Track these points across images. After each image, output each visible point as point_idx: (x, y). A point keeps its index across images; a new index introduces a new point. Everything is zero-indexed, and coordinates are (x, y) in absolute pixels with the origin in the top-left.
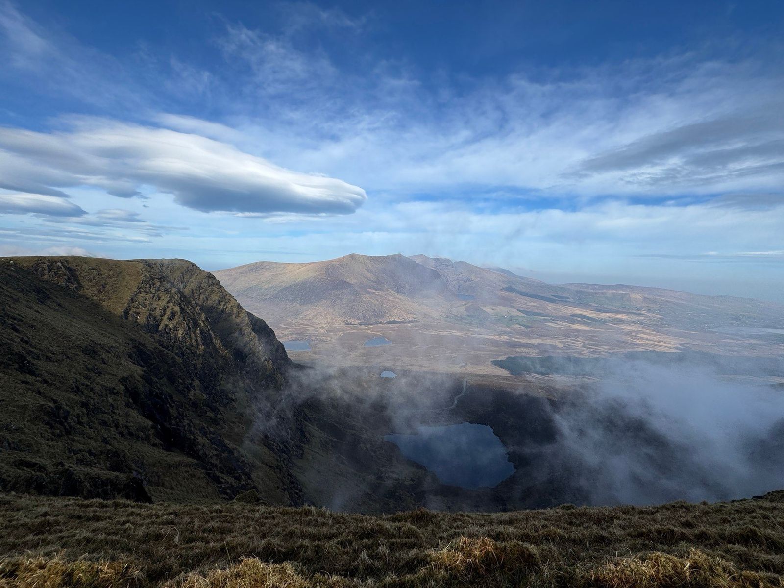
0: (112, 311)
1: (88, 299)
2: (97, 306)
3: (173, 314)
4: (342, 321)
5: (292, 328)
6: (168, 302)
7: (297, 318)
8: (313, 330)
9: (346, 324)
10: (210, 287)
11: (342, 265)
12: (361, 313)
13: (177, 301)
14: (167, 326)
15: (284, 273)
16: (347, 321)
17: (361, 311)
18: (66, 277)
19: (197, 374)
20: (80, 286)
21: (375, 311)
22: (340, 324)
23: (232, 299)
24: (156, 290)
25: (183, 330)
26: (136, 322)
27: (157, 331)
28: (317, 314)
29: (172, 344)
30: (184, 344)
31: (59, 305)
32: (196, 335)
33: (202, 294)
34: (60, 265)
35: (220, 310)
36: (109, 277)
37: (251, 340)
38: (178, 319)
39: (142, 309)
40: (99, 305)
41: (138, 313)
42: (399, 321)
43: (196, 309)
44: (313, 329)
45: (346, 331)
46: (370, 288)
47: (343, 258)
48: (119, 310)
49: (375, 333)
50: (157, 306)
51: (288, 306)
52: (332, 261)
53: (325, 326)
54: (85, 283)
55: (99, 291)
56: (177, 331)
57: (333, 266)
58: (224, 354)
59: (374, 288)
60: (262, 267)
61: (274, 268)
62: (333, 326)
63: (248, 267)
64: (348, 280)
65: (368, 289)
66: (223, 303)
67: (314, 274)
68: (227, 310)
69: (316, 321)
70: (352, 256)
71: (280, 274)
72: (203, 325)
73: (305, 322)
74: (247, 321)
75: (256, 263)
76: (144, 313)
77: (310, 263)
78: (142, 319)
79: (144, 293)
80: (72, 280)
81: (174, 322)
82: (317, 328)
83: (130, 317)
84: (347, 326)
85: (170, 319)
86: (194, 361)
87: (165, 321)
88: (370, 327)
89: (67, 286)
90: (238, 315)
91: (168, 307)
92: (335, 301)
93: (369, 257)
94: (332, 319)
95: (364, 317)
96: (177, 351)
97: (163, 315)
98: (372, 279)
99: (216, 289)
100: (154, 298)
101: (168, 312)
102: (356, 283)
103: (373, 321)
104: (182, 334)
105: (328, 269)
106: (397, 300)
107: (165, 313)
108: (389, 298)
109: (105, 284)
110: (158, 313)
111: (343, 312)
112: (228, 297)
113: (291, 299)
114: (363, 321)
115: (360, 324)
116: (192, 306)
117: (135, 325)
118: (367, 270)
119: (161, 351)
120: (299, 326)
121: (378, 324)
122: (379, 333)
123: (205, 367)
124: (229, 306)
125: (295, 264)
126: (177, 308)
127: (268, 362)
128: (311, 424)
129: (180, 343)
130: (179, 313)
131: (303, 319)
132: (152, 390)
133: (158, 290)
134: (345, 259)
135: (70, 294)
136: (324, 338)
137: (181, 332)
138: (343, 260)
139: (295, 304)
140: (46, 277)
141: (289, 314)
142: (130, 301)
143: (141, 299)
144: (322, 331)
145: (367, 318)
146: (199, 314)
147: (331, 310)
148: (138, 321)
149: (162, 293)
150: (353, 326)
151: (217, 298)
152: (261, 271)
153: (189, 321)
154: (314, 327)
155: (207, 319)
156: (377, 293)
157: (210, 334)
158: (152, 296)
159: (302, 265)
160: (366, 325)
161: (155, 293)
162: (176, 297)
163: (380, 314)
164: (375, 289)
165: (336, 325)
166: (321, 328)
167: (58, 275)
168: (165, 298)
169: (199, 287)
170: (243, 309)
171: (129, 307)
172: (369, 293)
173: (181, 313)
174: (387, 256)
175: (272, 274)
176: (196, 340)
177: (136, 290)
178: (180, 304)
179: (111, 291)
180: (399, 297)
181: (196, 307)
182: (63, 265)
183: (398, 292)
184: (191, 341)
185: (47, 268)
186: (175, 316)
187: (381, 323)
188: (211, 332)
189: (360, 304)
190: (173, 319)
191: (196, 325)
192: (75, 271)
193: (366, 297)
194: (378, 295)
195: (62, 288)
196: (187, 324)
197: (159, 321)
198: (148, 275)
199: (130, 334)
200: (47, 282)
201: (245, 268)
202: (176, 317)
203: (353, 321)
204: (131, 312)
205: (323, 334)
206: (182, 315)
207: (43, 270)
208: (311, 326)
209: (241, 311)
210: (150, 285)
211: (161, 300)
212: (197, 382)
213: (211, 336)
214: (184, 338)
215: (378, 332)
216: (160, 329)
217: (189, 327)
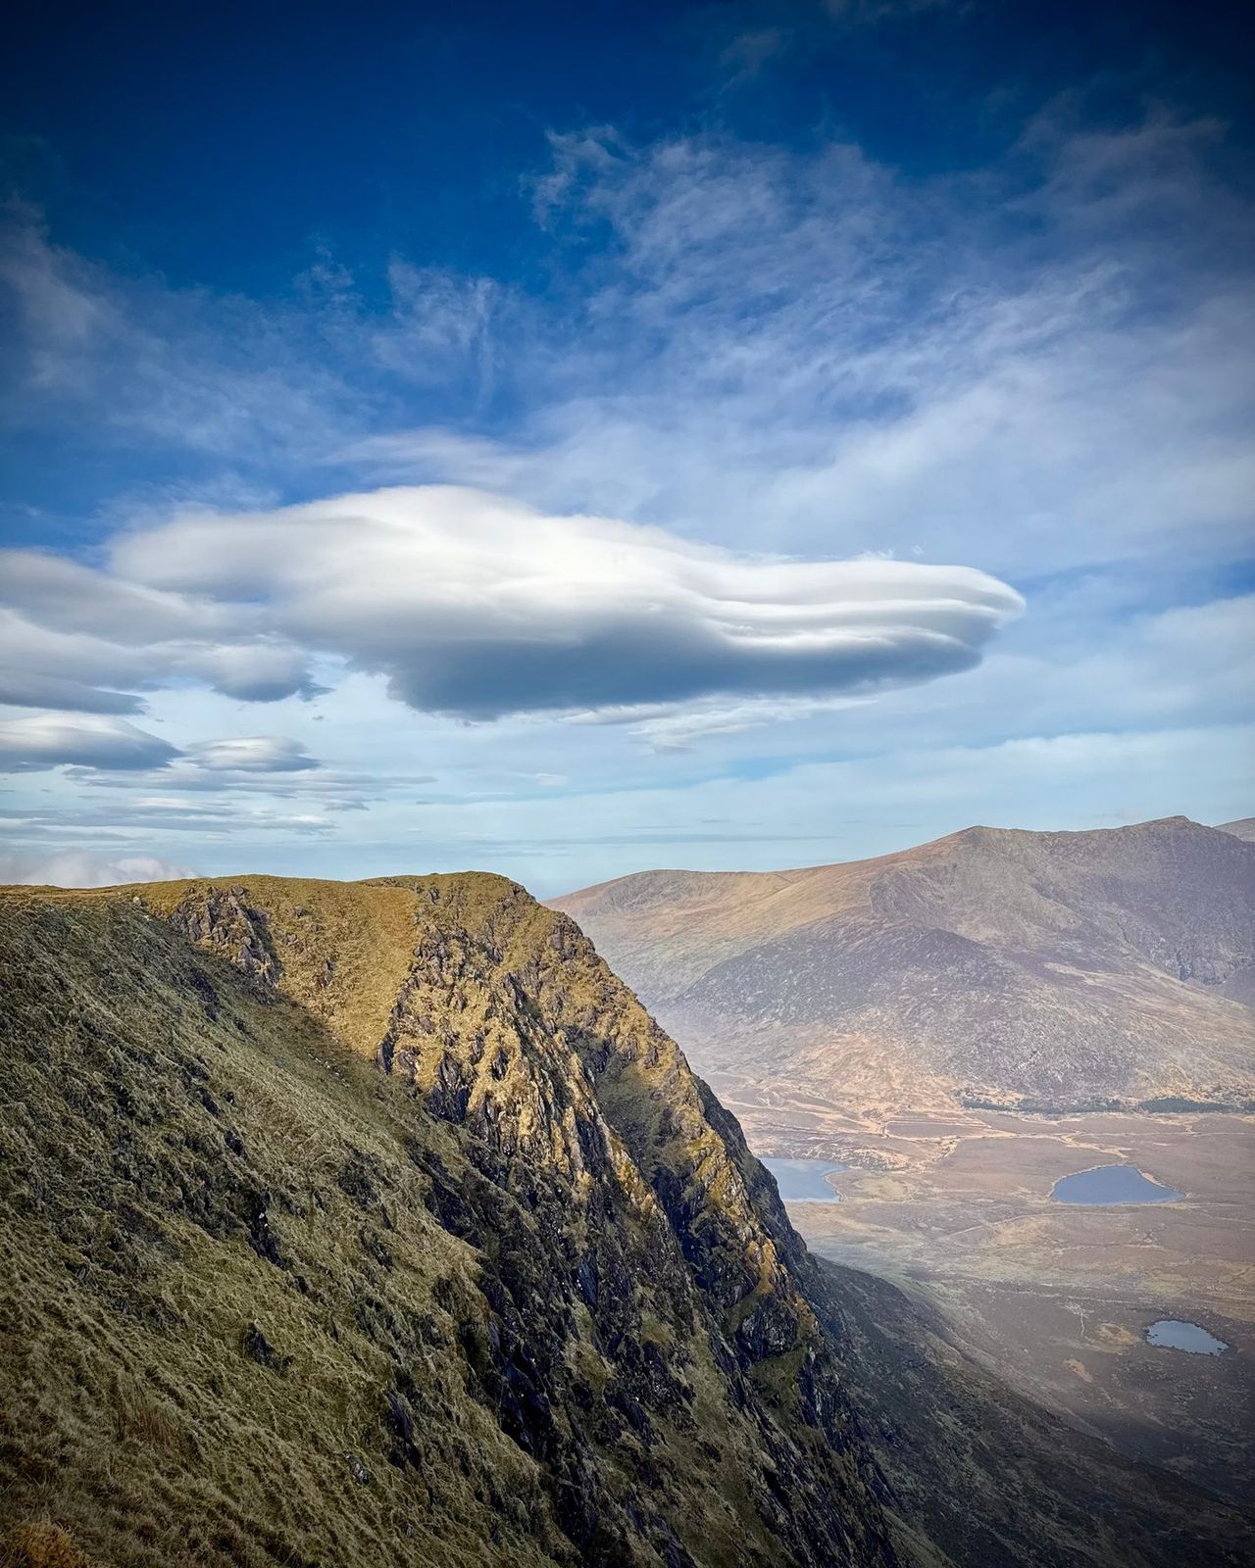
0: (354, 1045)
1: (295, 1005)
2: (315, 1027)
3: (503, 1057)
4: (948, 1091)
5: (763, 1111)
6: (488, 1015)
7: (775, 1073)
8: (838, 1123)
9: (967, 1105)
10: (567, 962)
11: (934, 873)
12: (1025, 1060)
13: (508, 1011)
14: (488, 1096)
15: (725, 909)
16: (967, 1090)
17: (1027, 1052)
18: (248, 941)
19: (575, 1273)
20: (277, 967)
21: (1085, 1054)
22: (942, 1105)
23: (631, 1004)
24: (454, 975)
25: (530, 1112)
26: (413, 1082)
27: (462, 1115)
28: (848, 1058)
29: (504, 1162)
30: (537, 1164)
31: (240, 1026)
32: (564, 1129)
33: (545, 987)
34: (234, 904)
35: (599, 1041)
36: (341, 936)
37: (703, 1158)
38: (516, 1073)
39: (425, 1041)
40: (321, 1026)
41: (416, 1052)
42: (1197, 1098)
43: (556, 1037)
44: (840, 1116)
45: (970, 1130)
46: (1058, 958)
47: (940, 843)
48: (369, 1043)
49: (1093, 1146)
50: (460, 1030)
51: (741, 1029)
52: (894, 859)
53: (882, 1107)
54: (287, 956)
55: (321, 982)
56: (514, 1115)
57: (898, 876)
58: (643, 1207)
59: (1072, 959)
60: (651, 890)
61: (690, 891)
62: (916, 1109)
63: (609, 891)
64: (962, 930)
65: (1049, 966)
66: (606, 1018)
67: (829, 910)
68: (619, 1041)
69: (846, 1088)
70: (974, 837)
71: (709, 913)
72: (578, 1096)
73: (807, 1089)
74: (686, 1085)
75: (634, 877)
76: (431, 1053)
77: (815, 870)
78: (426, 1074)
79: (427, 986)
80: (261, 949)
81: (506, 1083)
82: (854, 1116)
83: (395, 1066)
84: (971, 1111)
85: (496, 1075)
86: (566, 1229)
87: (483, 1083)
88: (1069, 1119)
89: (250, 967)
90: (654, 1062)
91: (487, 1032)
92: (917, 1010)
93: (1042, 837)
94: (907, 1081)
95: (1041, 1080)
96: (518, 1189)
97: (477, 1061)
98: (1063, 925)
99: (583, 969)
100: (453, 1003)
101: (490, 1047)
102: (997, 941)
103: (1082, 1091)
104: (529, 1128)
105: (879, 889)
106: (1183, 1010)
107: (482, 1053)
108: (1142, 1001)
109: (334, 958)
110: (463, 1052)
111: (950, 1053)
112: (618, 997)
113: (750, 999)
114: (1037, 1093)
115: (1026, 1107)
116: (544, 1029)
117: (411, 1091)
118: (1040, 889)
119: (482, 1186)
120: (786, 1104)
121: (1102, 1109)
122: (1115, 1150)
123: (596, 1252)
124: (625, 1029)
125: (762, 874)
126: (511, 1037)
127: (760, 1246)
128: (906, 1521)
129: (525, 1160)
130: (519, 1053)
131: (796, 1076)
132: (507, 1333)
133: (461, 974)
134: (946, 851)
135: (254, 992)
136: (884, 1154)
137: (525, 1119)
138: (939, 855)
139: (766, 1020)
140: (205, 941)
141: (747, 1057)
142: (396, 1012)
143: (419, 1007)
144: (873, 1127)
145: (1056, 1085)
146: (565, 1056)
147: (902, 1046)
148: (416, 1077)
149: (469, 983)
150: (996, 1112)
151: (588, 1000)
152: (649, 905)
153: (545, 1083)
154: (841, 1110)
155: (587, 1076)
156: (1089, 982)
157: (599, 1128)
158: (445, 993)
159: (784, 877)
160: (1049, 1111)
161: (453, 985)
162: (506, 999)
163: (1108, 1070)
164: (1080, 965)
165: (927, 1108)
166: (867, 1114)
167: (231, 934)
168: (480, 1000)
169: (537, 964)
170: (667, 1038)
171: (394, 1030)
172: (1052, 978)
173: (524, 1053)
174: (1124, 829)
175: (682, 912)
176: (567, 1150)
177: (406, 974)
178: (516, 1023)
179: (347, 981)
180: (1192, 996)
181: (556, 1032)
182: (240, 905)
183: (1183, 976)
184: (553, 1152)
185: (207, 915)
186: (507, 1063)
187: (1115, 1106)
188: (600, 1121)
189: (1019, 1024)
190: (504, 1073)
191: (562, 1096)
192: (265, 920)
193: (1042, 997)
194: (1093, 989)
195: (239, 972)
196: (540, 1093)
197: (468, 1080)
198: (433, 928)
199: (402, 1122)
200: (205, 955)
201: (600, 894)
202: (511, 1065)
203: (993, 1094)
204: (397, 1048)
205: (878, 1140)
206: (526, 1059)
207: (199, 922)
208: (833, 1107)
209: (664, 1049)
210: (441, 958)
211: (467, 1009)
212: (580, 1310)
213: (601, 1138)
214: (535, 1141)
215: (1111, 1142)
216: (470, 1107)
217: (546, 1103)
